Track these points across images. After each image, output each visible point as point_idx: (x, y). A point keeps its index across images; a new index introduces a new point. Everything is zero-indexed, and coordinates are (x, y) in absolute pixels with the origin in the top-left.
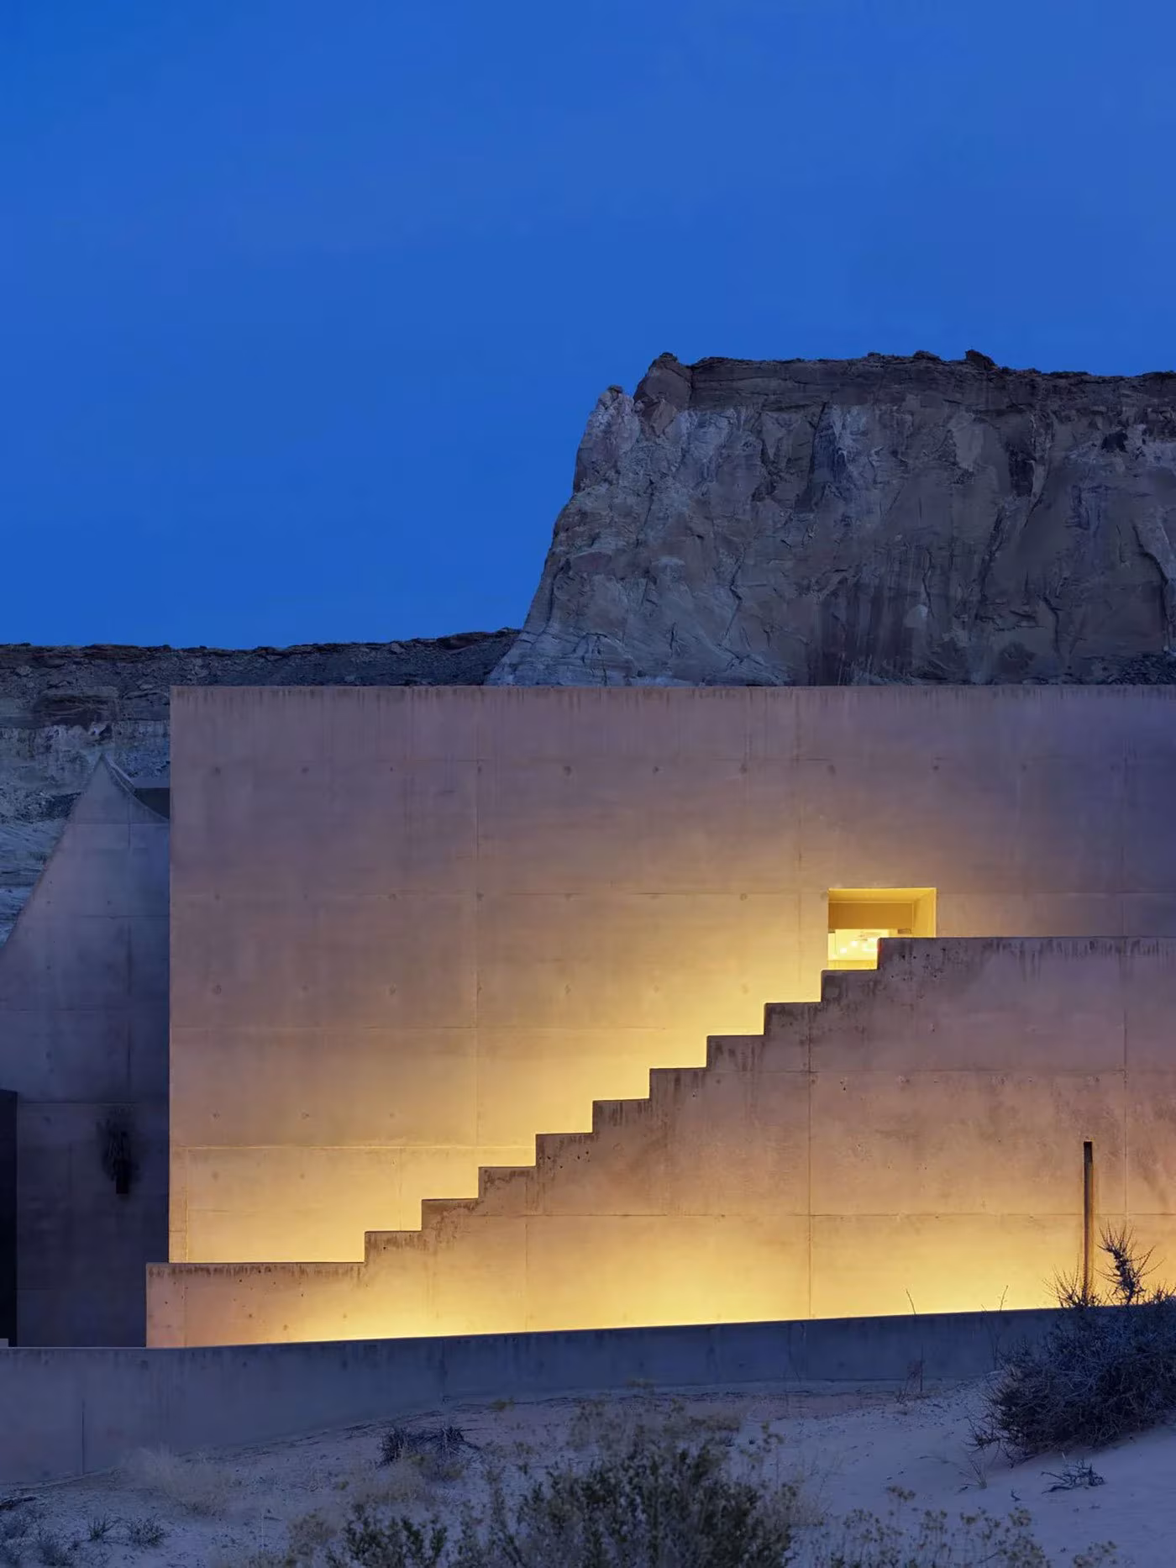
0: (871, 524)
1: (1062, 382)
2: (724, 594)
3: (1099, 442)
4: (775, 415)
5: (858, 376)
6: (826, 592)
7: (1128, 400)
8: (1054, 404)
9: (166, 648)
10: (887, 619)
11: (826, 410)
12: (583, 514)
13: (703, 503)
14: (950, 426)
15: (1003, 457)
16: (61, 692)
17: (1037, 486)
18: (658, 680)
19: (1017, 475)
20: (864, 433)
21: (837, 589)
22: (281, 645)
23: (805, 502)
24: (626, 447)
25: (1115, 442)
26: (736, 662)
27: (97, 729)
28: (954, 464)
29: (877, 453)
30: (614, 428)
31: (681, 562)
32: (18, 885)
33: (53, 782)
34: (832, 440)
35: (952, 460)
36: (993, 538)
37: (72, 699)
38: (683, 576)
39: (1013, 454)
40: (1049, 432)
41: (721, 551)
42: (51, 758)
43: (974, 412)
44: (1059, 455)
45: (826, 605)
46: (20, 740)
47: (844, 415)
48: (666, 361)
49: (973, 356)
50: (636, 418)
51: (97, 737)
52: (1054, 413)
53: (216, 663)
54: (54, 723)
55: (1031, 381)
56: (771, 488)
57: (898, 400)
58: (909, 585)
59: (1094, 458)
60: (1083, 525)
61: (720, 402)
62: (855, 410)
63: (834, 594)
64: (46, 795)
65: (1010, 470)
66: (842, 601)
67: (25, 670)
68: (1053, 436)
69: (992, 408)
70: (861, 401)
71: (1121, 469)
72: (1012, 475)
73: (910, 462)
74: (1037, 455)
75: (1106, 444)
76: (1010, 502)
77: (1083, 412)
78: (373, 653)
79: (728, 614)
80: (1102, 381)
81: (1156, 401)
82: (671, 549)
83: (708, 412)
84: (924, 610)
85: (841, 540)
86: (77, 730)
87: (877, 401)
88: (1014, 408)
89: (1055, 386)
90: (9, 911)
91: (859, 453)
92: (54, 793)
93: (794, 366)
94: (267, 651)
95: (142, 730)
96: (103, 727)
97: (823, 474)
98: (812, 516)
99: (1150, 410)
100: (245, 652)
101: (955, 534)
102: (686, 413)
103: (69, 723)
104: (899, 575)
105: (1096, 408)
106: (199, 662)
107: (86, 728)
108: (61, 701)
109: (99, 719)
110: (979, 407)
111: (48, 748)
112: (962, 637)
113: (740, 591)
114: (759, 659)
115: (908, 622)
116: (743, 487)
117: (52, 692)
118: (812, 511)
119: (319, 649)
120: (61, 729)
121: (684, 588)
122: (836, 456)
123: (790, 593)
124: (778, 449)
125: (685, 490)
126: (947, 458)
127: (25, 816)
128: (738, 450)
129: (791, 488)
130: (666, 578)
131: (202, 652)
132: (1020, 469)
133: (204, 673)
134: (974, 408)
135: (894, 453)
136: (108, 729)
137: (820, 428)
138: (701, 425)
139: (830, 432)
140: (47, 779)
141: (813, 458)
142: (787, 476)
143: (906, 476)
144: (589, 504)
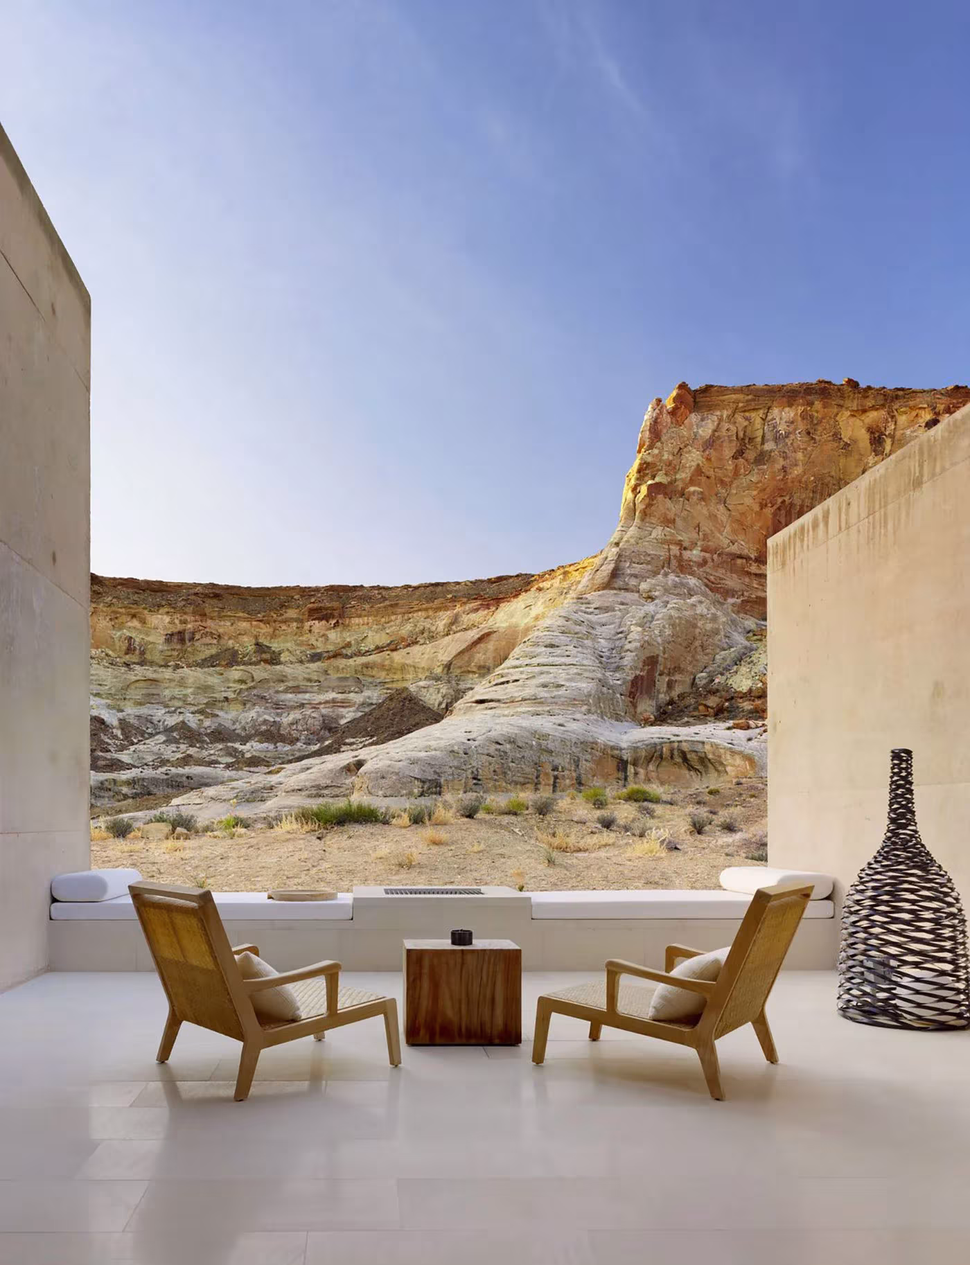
0: (798, 471)
1: (901, 393)
2: (721, 507)
3: (924, 424)
4: (742, 414)
5: (788, 392)
6: (775, 507)
7: (940, 401)
8: (896, 405)
9: (362, 586)
11: (770, 411)
12: (647, 464)
13: (708, 460)
14: (837, 418)
15: (867, 435)
16: (315, 606)
17: (887, 450)
18: (694, 552)
19: (875, 444)
20: (792, 422)
21: (780, 506)
22: (415, 584)
23: (760, 460)
24: (665, 431)
25: (933, 424)
26: (731, 544)
27: (332, 622)
28: (841, 439)
29: (799, 433)
30: (659, 420)
31: (701, 490)
32: (300, 693)
33: (314, 646)
34: (774, 426)
35: (839, 436)
37: (320, 609)
38: (701, 497)
39: (872, 433)
40: (894, 420)
41: (718, 486)
42: (312, 635)
43: (850, 411)
44: (899, 432)
45: (775, 515)
46: (297, 628)
47: (781, 412)
48: (684, 387)
49: (850, 381)
50: (669, 416)
51: (332, 625)
52: (896, 410)
54: (312, 620)
56: (742, 453)
57: (811, 404)
59: (920, 433)
61: (710, 408)
62: (787, 409)
63: (779, 509)
64: (309, 652)
65: (870, 442)
66: (783, 512)
67: (298, 597)
68: (896, 422)
69: (860, 408)
70: (790, 405)
72: (871, 445)
73: (817, 438)
74: (887, 433)
75: (927, 425)
77: (913, 408)
78: (457, 586)
79: (725, 519)
80: (924, 391)
81: (955, 401)
82: (694, 483)
83: (706, 413)
85: (782, 480)
86: (324, 622)
87: (799, 405)
88: (873, 408)
89: (897, 395)
90: (296, 705)
91: (790, 433)
92: (313, 651)
93: (752, 387)
95: (353, 622)
96: (334, 621)
97: (770, 445)
98: (765, 467)
99: (951, 406)
100: (398, 587)
101: (842, 476)
102: (694, 414)
103: (320, 619)
104: (812, 499)
105: (921, 406)
106: (376, 592)
107: (328, 622)
108: (316, 610)
109: (333, 618)
110: (853, 408)
111: (310, 631)
113: (730, 507)
114: (742, 543)
116: (728, 452)
118: (765, 464)
119: (432, 585)
120: (317, 622)
121: (703, 503)
122: (778, 434)
123: (757, 508)
124: (745, 432)
125: (698, 452)
126: (836, 436)
127: (301, 662)
128: (722, 433)
129: (753, 453)
130: (693, 498)
131: (378, 588)
132: (877, 441)
134: (850, 409)
135: (809, 433)
136: (338, 622)
137: (768, 420)
138: (702, 420)
139: (774, 421)
140: (309, 645)
141: (763, 437)
142: (750, 447)
143: (815, 445)
144: (650, 459)
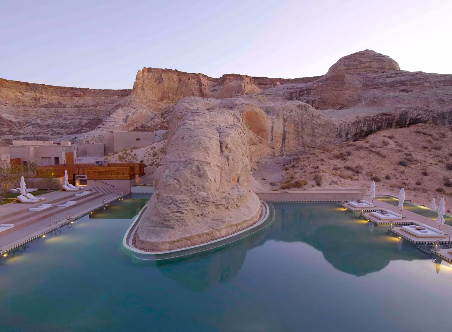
0: (166, 85)
2: (151, 92)
4: (156, 74)
5: (164, 71)
7: (190, 75)
8: (183, 75)
10: (167, 95)
12: (137, 83)
13: (149, 82)
14: (173, 76)
15: (179, 80)
16: (75, 93)
17: (182, 83)
18: (145, 100)
20: (165, 76)
23: (159, 83)
24: (141, 76)
25: (189, 79)
26: (153, 98)
27: (80, 98)
30: (140, 74)
32: (71, 116)
33: (75, 104)
34: (162, 77)
36: (178, 88)
37: (77, 94)
38: (147, 90)
40: (183, 78)
41: (151, 87)
42: (74, 101)
44: (184, 80)
45: (161, 93)
46: (70, 98)
47: (163, 75)
48: (145, 67)
49: (176, 70)
50: (142, 73)
53: (95, 91)
55: (181, 72)
56: (156, 81)
57: (168, 73)
58: (170, 92)
59: (187, 81)
60: (186, 87)
61: (151, 72)
63: (162, 92)
64: (74, 105)
66: (163, 93)
67: (71, 90)
71: (189, 82)
73: (170, 79)
74: (182, 80)
75: (188, 79)
76: (179, 84)
77: (186, 76)
79: (152, 94)
80: (188, 73)
81: (193, 76)
82: (146, 87)
84: (171, 94)
85: (163, 87)
86: (78, 98)
87: (166, 73)
88: (179, 75)
90: (70, 119)
91: (165, 78)
94: (101, 90)
95: (86, 98)
97: (161, 80)
101: (174, 87)
102: (147, 73)
103: (77, 97)
104: (169, 90)
108: (76, 94)
109: (80, 96)
110: (176, 75)
111: (74, 100)
112: (175, 97)
113: (153, 91)
115: (170, 95)
116: (153, 81)
117: (74, 93)
120: (76, 97)
123: (158, 92)
124: (156, 77)
125: (147, 81)
126: (173, 79)
127: (72, 108)
128: (153, 77)
129: (158, 81)
130: (145, 90)
132: (180, 81)
133: (93, 92)
135: (168, 79)
136: (82, 98)
137: (161, 75)
138: (149, 74)
141: (160, 78)
143: (169, 81)
144: (137, 82)
